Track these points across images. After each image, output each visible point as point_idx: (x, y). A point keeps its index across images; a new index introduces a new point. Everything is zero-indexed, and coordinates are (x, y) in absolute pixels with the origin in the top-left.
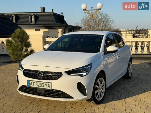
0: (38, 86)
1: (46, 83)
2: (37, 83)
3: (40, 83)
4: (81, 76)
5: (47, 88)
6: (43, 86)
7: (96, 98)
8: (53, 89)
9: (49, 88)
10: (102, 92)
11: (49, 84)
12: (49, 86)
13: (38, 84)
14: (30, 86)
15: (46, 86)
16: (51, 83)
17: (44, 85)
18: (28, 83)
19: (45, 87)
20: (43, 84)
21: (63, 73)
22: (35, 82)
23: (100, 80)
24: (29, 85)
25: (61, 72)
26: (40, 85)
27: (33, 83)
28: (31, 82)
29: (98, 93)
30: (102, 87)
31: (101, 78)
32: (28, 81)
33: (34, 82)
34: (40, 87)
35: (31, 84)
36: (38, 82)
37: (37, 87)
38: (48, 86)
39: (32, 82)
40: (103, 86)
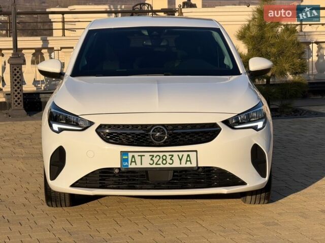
0: (156, 164)
1: (180, 154)
2: (153, 156)
3: (161, 154)
5: (183, 165)
6: (171, 162)
9: (188, 165)
11: (188, 156)
12: (190, 161)
13: (156, 160)
14: (130, 166)
15: (181, 160)
16: (196, 151)
17: (176, 158)
19: (176, 164)
20: (172, 156)
21: (221, 125)
22: (147, 155)
25: (216, 123)
26: (163, 160)
27: (138, 159)
28: (133, 156)
33: (141, 156)
34: (162, 166)
35: (132, 162)
36: (155, 154)
37: (154, 166)
38: (187, 161)
39: (136, 155)
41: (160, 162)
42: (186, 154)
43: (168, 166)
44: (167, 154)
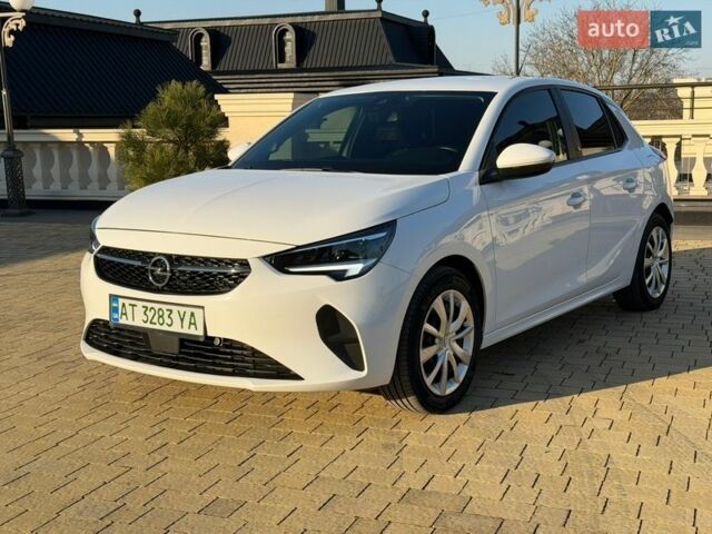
0: (151, 323)
1: (182, 309)
2: (147, 308)
3: (157, 306)
4: (339, 276)
5: (185, 331)
6: (169, 322)
7: (429, 380)
8: (209, 334)
9: (192, 331)
10: (459, 361)
11: (192, 314)
12: (195, 324)
13: (150, 314)
14: (121, 321)
15: (182, 320)
16: (203, 308)
17: (175, 316)
18: (113, 310)
19: (176, 328)
20: (171, 311)
21: (255, 264)
22: (140, 304)
23: (446, 303)
24: (117, 320)
25: (246, 260)
26: (160, 317)
27: (129, 309)
28: (124, 305)
29: (435, 358)
30: (460, 336)
31: (452, 293)
32: (114, 298)
33: (133, 306)
34: (157, 327)
35: (122, 314)
36: (149, 305)
37: (148, 325)
38: (191, 323)
39: (127, 302)
40: (463, 328)
41: (155, 320)
42: (189, 310)
43: (165, 328)
44: (164, 307)
